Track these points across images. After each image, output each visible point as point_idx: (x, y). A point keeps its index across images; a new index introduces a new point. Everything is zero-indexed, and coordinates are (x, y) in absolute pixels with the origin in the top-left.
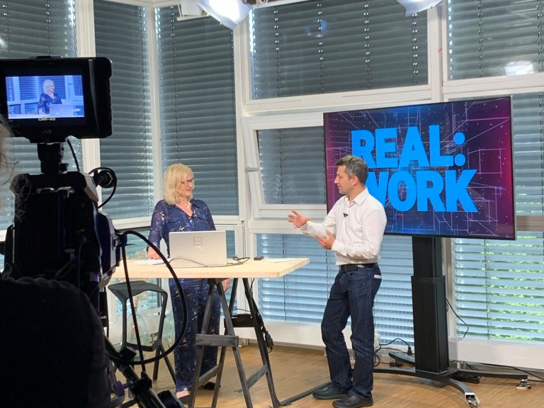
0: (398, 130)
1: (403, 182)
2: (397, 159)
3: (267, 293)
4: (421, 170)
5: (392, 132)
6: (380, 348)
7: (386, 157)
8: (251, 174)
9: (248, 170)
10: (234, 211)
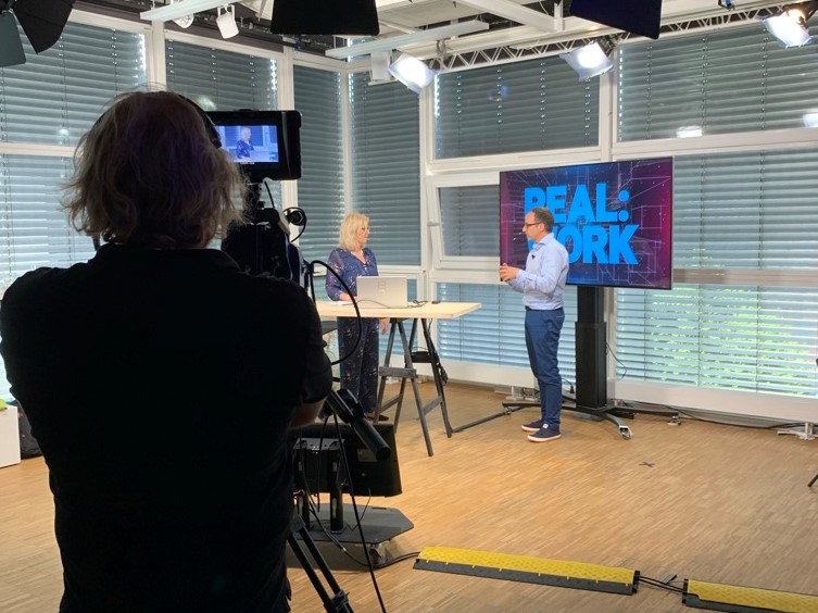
5: (562, 190)
8: (433, 228)
9: (430, 225)
10: (418, 262)
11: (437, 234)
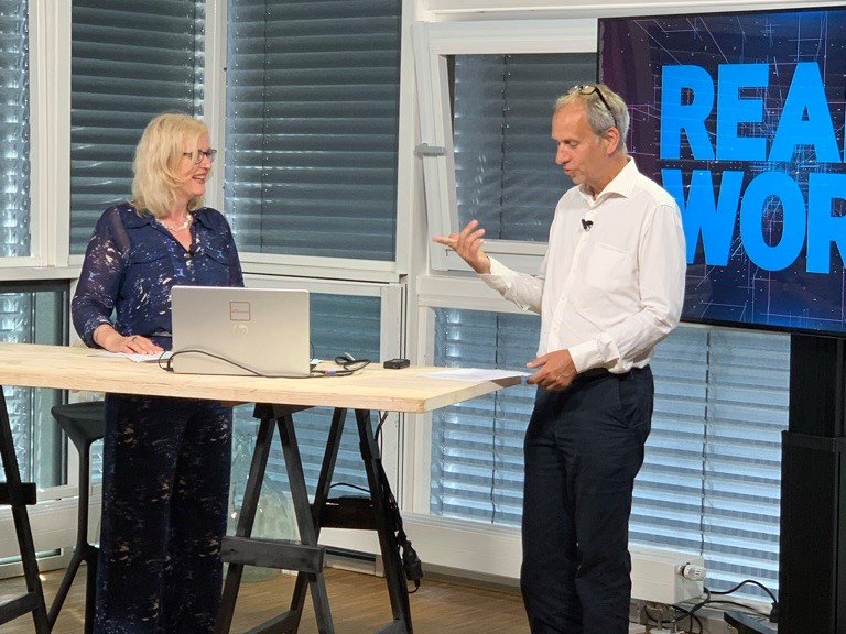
0: (772, 68)
1: (777, 199)
2: (764, 140)
3: (452, 452)
4: (820, 170)
5: (757, 74)
6: (708, 601)
7: (739, 134)
8: (429, 161)
9: (423, 152)
10: (387, 250)
11: (442, 178)
